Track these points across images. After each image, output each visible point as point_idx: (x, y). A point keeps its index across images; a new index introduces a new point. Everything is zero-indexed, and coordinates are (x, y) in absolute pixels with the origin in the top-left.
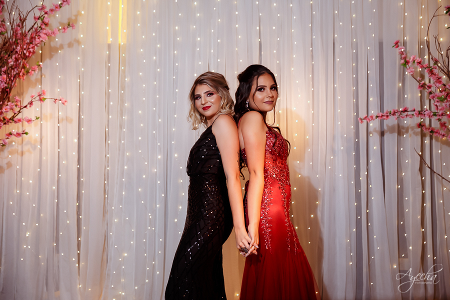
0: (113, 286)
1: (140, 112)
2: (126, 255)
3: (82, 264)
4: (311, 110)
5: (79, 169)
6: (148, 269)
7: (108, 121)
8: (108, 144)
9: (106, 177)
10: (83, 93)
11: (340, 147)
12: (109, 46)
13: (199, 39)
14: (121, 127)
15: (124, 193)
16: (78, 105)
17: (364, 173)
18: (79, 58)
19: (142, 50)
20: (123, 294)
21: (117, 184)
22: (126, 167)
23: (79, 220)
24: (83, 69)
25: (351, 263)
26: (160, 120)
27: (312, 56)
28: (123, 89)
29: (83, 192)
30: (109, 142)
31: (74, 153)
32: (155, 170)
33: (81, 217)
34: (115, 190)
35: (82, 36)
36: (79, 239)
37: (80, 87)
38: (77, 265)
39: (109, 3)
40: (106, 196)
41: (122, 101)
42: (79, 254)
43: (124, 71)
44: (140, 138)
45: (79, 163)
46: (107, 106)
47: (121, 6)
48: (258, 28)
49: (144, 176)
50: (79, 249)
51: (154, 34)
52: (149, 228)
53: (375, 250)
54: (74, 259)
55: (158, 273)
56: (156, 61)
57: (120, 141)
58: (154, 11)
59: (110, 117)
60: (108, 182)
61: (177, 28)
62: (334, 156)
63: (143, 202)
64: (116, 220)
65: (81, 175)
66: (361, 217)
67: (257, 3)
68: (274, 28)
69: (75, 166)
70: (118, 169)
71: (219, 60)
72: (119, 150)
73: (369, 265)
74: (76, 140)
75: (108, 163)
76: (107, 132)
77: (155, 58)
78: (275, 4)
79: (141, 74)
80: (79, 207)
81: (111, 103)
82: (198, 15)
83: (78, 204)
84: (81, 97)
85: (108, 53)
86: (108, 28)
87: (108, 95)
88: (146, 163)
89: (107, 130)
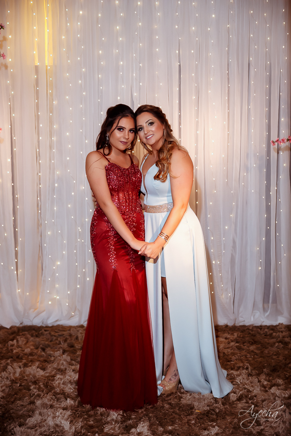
0: (48, 291)
1: (68, 134)
2: (59, 263)
3: (20, 271)
4: (227, 130)
5: (13, 186)
6: (79, 276)
7: (39, 142)
8: (40, 163)
9: (39, 193)
10: (14, 115)
11: (253, 164)
12: (37, 67)
13: (122, 63)
14: (51, 148)
15: (55, 208)
16: (10, 126)
17: (273, 188)
18: (8, 82)
19: (68, 74)
20: (58, 298)
21: (49, 199)
22: (56, 185)
23: (15, 233)
24: (13, 93)
25: (260, 268)
26: (86, 141)
27: (228, 79)
28: (51, 112)
29: (18, 207)
30: (40, 162)
31: (8, 172)
32: (83, 188)
33: (17, 230)
34: (47, 205)
35: (10, 60)
36: (16, 249)
37: (11, 110)
38: (16, 272)
39: (35, 28)
40: (40, 211)
41: (51, 123)
42: (17, 263)
43: (51, 94)
44: (68, 158)
45: (13, 181)
46: (37, 128)
47: (46, 31)
48: (177, 52)
49: (73, 194)
50: (16, 258)
51: (79, 59)
52: (79, 240)
53: (282, 257)
54: (12, 268)
55: (88, 279)
56: (81, 85)
57: (50, 160)
58: (79, 36)
59: (40, 138)
60: (40, 199)
61: (100, 52)
62: (247, 173)
63: (72, 217)
64: (49, 233)
65: (16, 192)
66: (270, 228)
67: (177, 27)
68: (193, 51)
69: (9, 185)
70: (49, 186)
71: (141, 84)
72: (50, 169)
73: (276, 269)
74: (9, 160)
75: (40, 181)
76: (38, 153)
77: (80, 82)
78: (193, 28)
79: (67, 97)
80: (15, 221)
81: (41, 125)
82: (121, 39)
83: (13, 218)
84: (12, 119)
85: (36, 77)
86: (35, 52)
87: (38, 118)
88: (75, 182)
89: (38, 150)
